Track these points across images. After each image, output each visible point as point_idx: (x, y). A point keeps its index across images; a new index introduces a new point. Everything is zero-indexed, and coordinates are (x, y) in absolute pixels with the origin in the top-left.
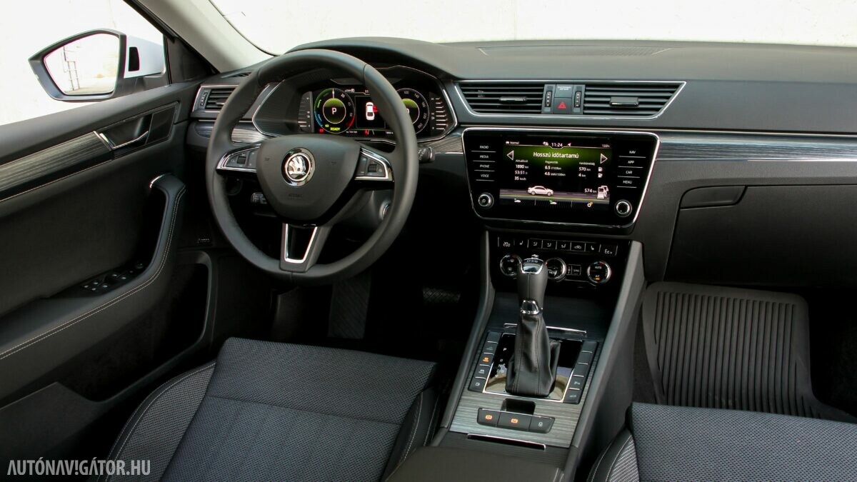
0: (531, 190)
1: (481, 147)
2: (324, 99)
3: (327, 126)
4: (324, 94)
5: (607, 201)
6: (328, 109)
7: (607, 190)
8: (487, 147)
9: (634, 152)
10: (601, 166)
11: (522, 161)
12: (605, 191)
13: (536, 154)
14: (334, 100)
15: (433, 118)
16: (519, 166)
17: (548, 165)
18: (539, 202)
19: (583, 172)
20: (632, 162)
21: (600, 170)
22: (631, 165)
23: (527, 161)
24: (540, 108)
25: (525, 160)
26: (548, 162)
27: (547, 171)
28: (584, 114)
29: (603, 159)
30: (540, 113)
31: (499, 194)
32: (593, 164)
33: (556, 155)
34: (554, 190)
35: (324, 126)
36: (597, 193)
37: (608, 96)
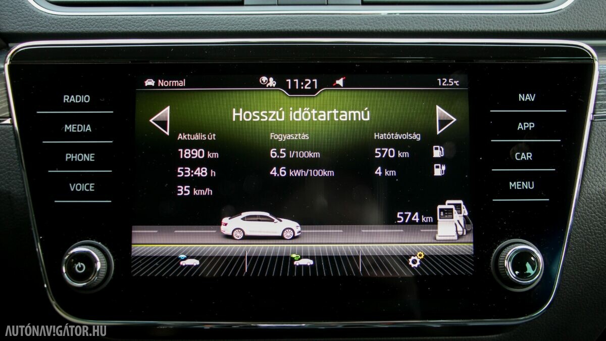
0: (230, 225)
1: (66, 99)
5: (467, 247)
7: (465, 211)
8: (85, 99)
9: (530, 98)
10: (439, 141)
11: (197, 137)
12: (458, 217)
13: (240, 115)
16: (187, 153)
17: (278, 145)
18: (257, 260)
19: (387, 163)
20: (531, 125)
21: (437, 153)
22: (526, 134)
23: (211, 137)
25: (206, 133)
26: (280, 138)
27: (278, 163)
29: (443, 123)
31: (129, 244)
32: (417, 137)
33: (301, 115)
34: (302, 223)
36: (435, 222)
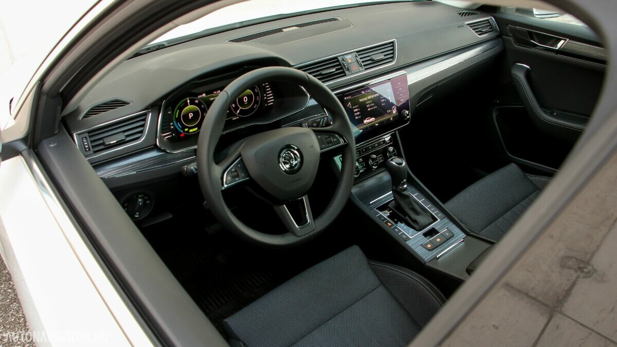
0: (365, 121)
2: (181, 109)
3: (186, 130)
4: (181, 104)
5: (397, 114)
6: (186, 116)
12: (395, 109)
13: (361, 100)
14: (190, 107)
15: (265, 98)
16: (355, 111)
18: (370, 127)
19: (383, 102)
22: (401, 90)
23: (358, 106)
24: (343, 72)
26: (368, 103)
30: (345, 75)
33: (369, 97)
34: (375, 118)
35: (184, 131)
36: (392, 112)
37: (369, 56)
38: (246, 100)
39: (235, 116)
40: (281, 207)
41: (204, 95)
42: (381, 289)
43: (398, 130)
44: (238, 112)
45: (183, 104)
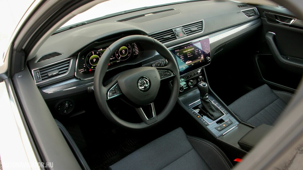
0: (186, 63)
2: (89, 57)
4: (89, 54)
5: (204, 59)
6: (92, 60)
9: (205, 43)
12: (203, 56)
13: (184, 52)
14: (94, 56)
15: (134, 51)
16: (181, 57)
17: (188, 54)
18: (189, 66)
19: (196, 53)
21: (200, 50)
22: (206, 46)
23: (183, 55)
24: (175, 37)
25: (182, 54)
28: (187, 35)
30: (176, 39)
32: (198, 50)
33: (189, 50)
34: (192, 61)
35: (91, 68)
36: (201, 58)
37: (189, 29)
38: (124, 52)
39: (118, 60)
40: (139, 109)
41: (101, 49)
42: (193, 151)
43: (204, 67)
44: (120, 58)
45: (90, 54)
